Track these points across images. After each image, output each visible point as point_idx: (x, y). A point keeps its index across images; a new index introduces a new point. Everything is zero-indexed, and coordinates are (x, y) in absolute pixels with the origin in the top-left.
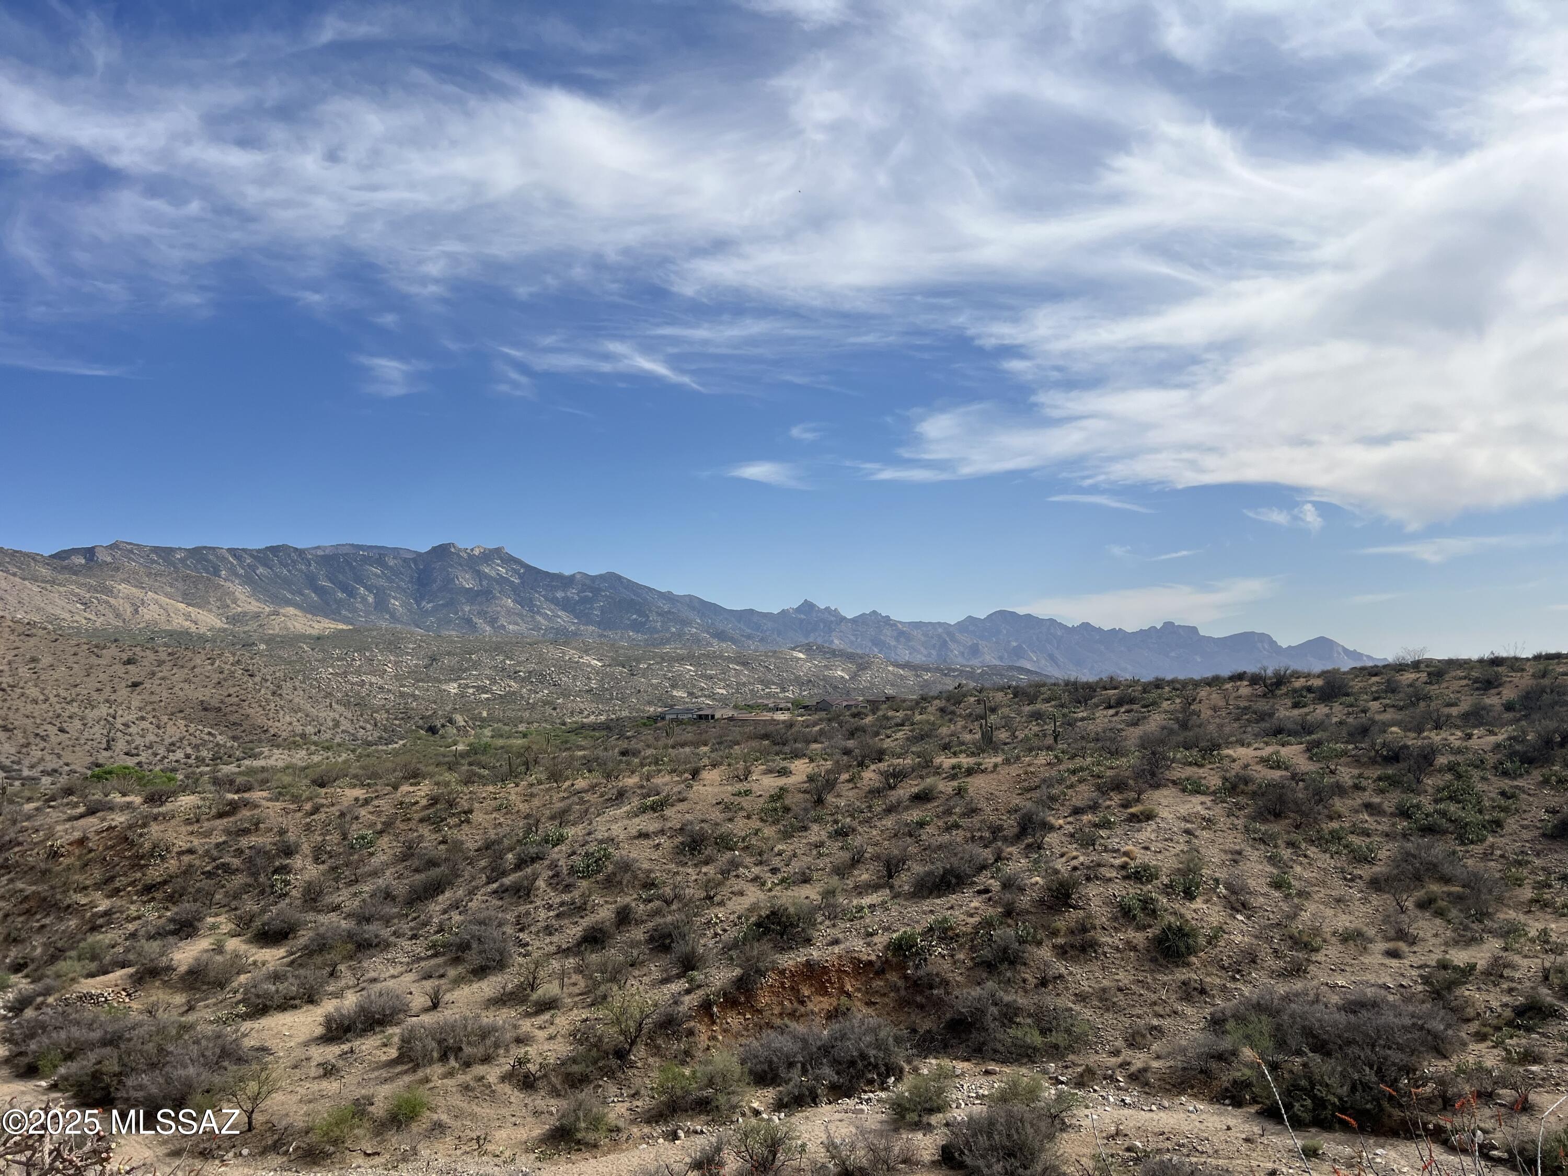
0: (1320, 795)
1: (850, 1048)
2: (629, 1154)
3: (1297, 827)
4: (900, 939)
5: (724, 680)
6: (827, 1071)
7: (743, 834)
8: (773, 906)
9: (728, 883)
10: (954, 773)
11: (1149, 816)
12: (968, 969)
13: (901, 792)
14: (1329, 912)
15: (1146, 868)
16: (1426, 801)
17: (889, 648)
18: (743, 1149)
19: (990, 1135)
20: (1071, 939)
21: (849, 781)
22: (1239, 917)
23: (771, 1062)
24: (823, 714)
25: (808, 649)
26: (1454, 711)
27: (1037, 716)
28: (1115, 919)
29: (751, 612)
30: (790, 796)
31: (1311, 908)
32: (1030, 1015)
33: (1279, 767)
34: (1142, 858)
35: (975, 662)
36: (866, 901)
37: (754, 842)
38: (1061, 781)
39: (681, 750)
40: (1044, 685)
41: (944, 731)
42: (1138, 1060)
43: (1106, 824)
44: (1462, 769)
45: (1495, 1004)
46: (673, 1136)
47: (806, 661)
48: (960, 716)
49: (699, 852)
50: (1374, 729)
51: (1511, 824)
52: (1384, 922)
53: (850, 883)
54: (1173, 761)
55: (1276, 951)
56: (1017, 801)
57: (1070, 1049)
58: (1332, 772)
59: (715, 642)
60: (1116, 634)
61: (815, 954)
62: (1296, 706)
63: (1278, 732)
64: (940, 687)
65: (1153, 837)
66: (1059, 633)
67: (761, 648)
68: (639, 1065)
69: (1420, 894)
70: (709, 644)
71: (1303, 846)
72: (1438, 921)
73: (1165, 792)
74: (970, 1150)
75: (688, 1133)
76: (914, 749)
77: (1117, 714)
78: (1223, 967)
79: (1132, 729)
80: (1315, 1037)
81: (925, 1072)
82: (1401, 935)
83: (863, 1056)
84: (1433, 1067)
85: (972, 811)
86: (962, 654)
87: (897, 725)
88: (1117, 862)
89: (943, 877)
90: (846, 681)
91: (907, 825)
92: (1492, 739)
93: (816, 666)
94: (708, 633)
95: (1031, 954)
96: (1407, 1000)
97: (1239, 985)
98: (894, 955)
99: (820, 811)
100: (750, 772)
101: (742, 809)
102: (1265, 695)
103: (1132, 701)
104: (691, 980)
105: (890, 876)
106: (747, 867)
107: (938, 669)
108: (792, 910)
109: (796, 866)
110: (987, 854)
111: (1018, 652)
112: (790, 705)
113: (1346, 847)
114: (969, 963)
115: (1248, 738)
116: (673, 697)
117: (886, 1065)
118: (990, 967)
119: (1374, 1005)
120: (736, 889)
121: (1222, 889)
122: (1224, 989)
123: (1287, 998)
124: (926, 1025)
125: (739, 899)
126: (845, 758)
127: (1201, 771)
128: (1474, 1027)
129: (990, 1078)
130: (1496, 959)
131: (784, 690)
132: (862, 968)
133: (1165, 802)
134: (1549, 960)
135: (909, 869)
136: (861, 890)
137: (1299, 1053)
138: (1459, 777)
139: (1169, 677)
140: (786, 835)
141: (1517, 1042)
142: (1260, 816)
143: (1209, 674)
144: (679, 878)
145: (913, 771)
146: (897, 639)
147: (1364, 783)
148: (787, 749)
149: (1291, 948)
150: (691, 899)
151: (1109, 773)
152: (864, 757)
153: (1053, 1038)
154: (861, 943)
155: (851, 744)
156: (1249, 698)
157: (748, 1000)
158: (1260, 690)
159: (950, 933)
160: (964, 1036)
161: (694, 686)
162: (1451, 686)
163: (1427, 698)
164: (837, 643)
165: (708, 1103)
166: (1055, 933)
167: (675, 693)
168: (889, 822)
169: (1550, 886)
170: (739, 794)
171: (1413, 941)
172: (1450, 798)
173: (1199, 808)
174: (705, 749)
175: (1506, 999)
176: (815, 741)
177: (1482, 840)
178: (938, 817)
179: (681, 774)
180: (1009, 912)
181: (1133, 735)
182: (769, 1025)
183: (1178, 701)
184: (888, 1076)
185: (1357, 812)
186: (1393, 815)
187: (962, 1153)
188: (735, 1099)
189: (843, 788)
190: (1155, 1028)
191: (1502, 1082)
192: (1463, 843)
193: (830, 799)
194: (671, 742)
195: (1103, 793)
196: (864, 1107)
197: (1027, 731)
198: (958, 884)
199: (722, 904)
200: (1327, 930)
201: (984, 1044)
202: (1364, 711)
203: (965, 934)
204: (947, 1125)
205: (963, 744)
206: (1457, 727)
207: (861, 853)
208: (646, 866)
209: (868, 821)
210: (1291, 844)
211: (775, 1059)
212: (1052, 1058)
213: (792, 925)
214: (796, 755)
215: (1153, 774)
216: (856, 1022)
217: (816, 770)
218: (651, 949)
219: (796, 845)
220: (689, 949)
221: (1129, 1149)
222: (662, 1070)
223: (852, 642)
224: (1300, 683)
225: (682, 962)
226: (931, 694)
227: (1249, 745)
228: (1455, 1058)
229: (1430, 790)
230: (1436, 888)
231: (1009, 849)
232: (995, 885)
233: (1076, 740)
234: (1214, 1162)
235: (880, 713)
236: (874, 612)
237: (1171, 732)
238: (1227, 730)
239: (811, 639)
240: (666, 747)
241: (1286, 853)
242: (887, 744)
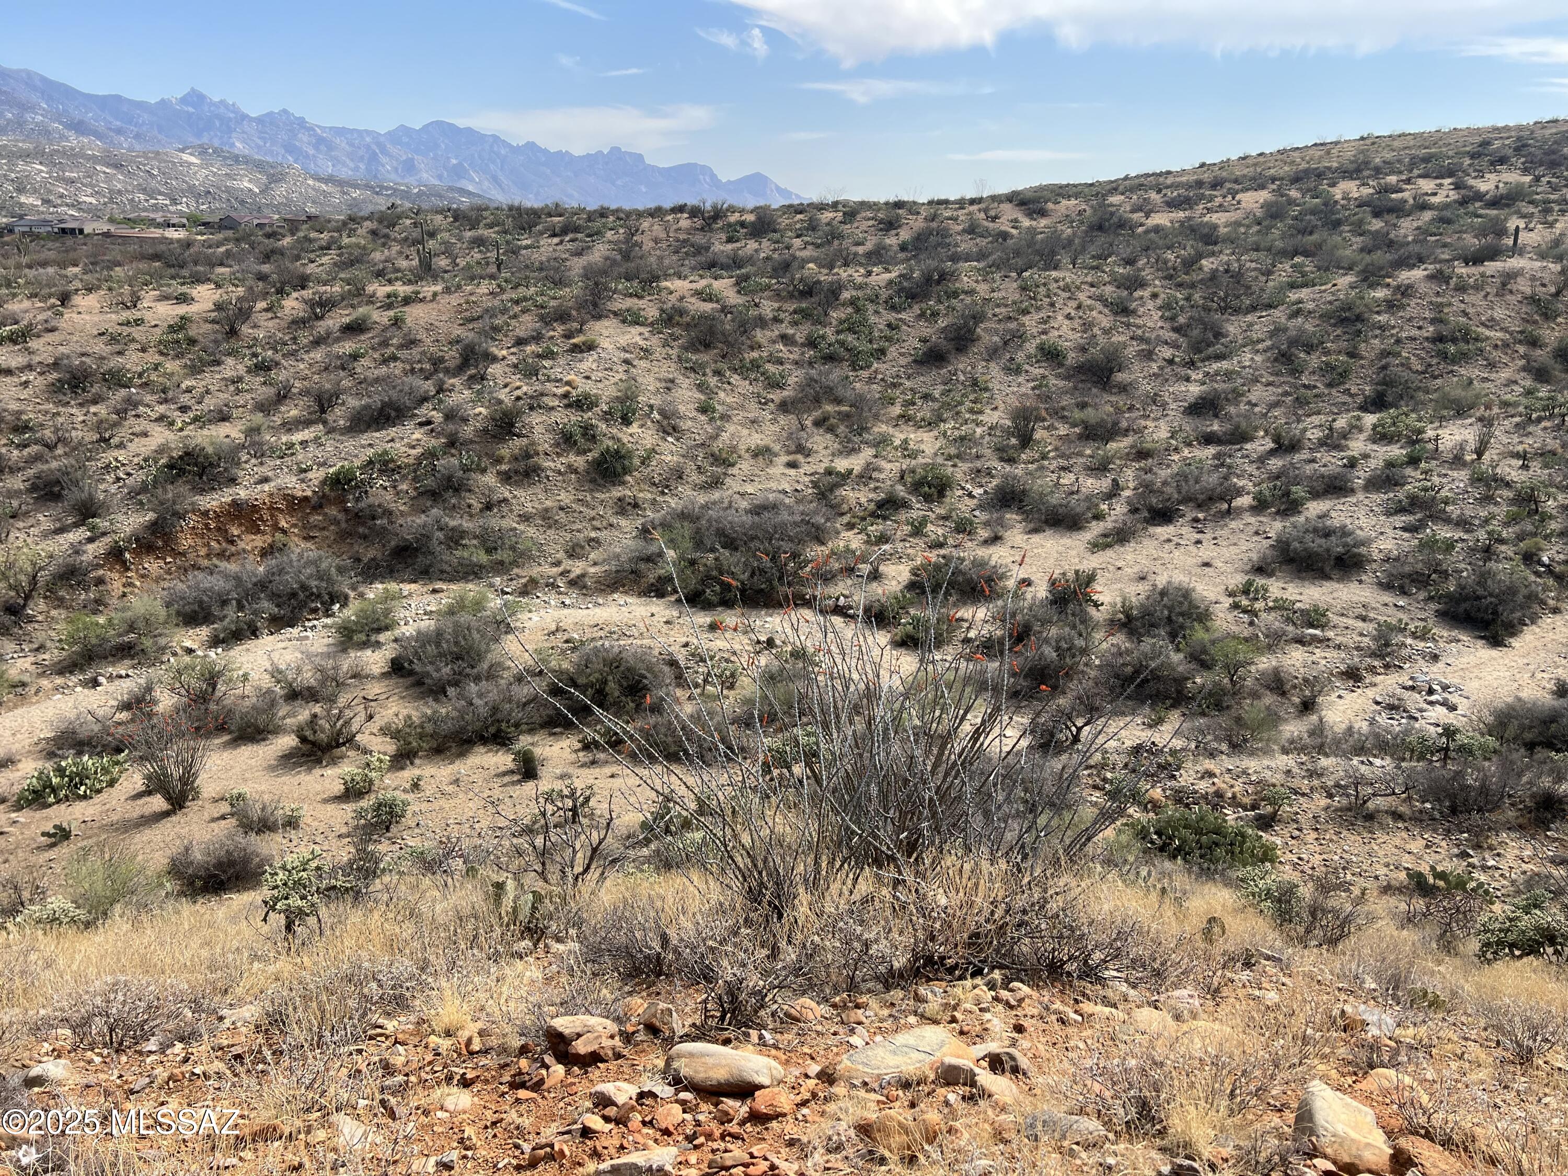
0: (745, 326)
1: (290, 581)
2: (42, 706)
3: (724, 357)
4: (337, 474)
5: (92, 186)
6: (266, 605)
7: (139, 369)
8: (185, 446)
9: (126, 423)
10: (390, 302)
11: (590, 347)
12: (412, 499)
13: (330, 322)
14: (745, 432)
15: (587, 396)
16: (829, 332)
17: (307, 156)
18: (178, 685)
19: (438, 644)
20: (515, 465)
21: (266, 310)
22: (670, 439)
23: (201, 602)
24: (230, 233)
25: (202, 152)
26: (860, 250)
27: (479, 242)
28: (557, 445)
29: (118, 98)
30: (194, 326)
31: (731, 428)
32: (475, 537)
33: (711, 300)
34: (584, 386)
35: (411, 180)
36: (297, 437)
37: (154, 377)
38: (504, 311)
39: (41, 270)
40: (486, 209)
41: (377, 256)
42: (577, 568)
43: (549, 355)
44: (860, 303)
45: (863, 500)
46: (95, 683)
47: (201, 166)
48: (395, 240)
49: (84, 390)
50: (795, 265)
51: (893, 352)
52: (788, 439)
53: (277, 420)
54: (614, 293)
55: (699, 467)
56: (458, 331)
57: (515, 563)
58: (756, 305)
59: (72, 135)
60: (562, 157)
61: (243, 494)
62: (730, 240)
63: (712, 266)
64: (371, 208)
65: (594, 366)
66: (503, 152)
67: (138, 147)
68: (40, 618)
69: (817, 414)
70: (63, 137)
71: (728, 373)
72: (829, 436)
73: (605, 323)
74: (419, 659)
75: (110, 678)
76: (342, 275)
77: (561, 242)
78: (654, 484)
79: (576, 259)
80: (726, 536)
81: (372, 596)
82: (801, 449)
83: (304, 587)
84: (814, 552)
85: (411, 343)
86: (396, 170)
87: (322, 248)
88: (560, 391)
89: (382, 409)
90: (256, 195)
91: (339, 357)
92: (887, 276)
93: (215, 174)
94: (60, 123)
95: (476, 481)
96: (798, 502)
97: (667, 498)
98: (331, 490)
99: (234, 344)
100: (139, 299)
101: (133, 340)
102: (702, 229)
103: (577, 230)
104: (93, 528)
105: (323, 411)
106: (148, 406)
107: (367, 187)
108: (210, 450)
109: (210, 403)
110: (429, 386)
111: (459, 171)
112: (185, 221)
113: (763, 374)
114: (412, 493)
115: (686, 271)
116: (21, 205)
117: (330, 594)
118: (435, 495)
119: (773, 507)
120: (137, 429)
121: (656, 415)
122: (654, 502)
123: (706, 507)
124: (370, 553)
125: (144, 440)
126: (260, 284)
127: (641, 303)
128: (846, 519)
129: (438, 596)
130: (868, 464)
131: (174, 202)
132: (296, 505)
133: (606, 333)
134: (906, 464)
135: (343, 404)
136: (290, 426)
137: (713, 550)
138: (858, 310)
139: (613, 206)
140: (195, 370)
141: (874, 529)
142: (691, 346)
143: (652, 205)
144: (60, 420)
145: (343, 299)
146: (316, 147)
147: (782, 316)
148: (185, 272)
149: (712, 465)
150: (80, 443)
151: (553, 303)
152: (283, 284)
153: (498, 556)
154: (294, 479)
155: (266, 268)
156: (688, 231)
157: (166, 543)
158: (699, 223)
159: (391, 466)
160: (409, 561)
161: (50, 192)
162: (863, 225)
163: (840, 237)
164: (239, 147)
165: (130, 648)
166: (499, 461)
167: (23, 199)
168: (318, 355)
169: (914, 404)
170: (128, 323)
171: (808, 453)
172: (849, 329)
173: (638, 339)
174: (76, 270)
175: (872, 496)
176: (221, 264)
177: (869, 367)
178: (373, 348)
179: (44, 299)
180: (452, 443)
181: (577, 265)
182: (196, 567)
183: (621, 231)
184: (333, 603)
185: (774, 342)
186: (803, 345)
187: (411, 662)
188: (162, 641)
189: (262, 318)
190: (593, 540)
191: (863, 559)
192: (855, 370)
193: (245, 330)
194: (25, 260)
195: (547, 324)
196: (309, 633)
197: (468, 259)
198: (398, 417)
199: (121, 446)
200: (742, 447)
201: (430, 566)
202: (788, 248)
203: (407, 465)
204: (396, 640)
205: (398, 270)
206: (861, 264)
207: (288, 388)
208: (14, 406)
209: (293, 354)
210: (717, 373)
211: (205, 598)
212: (498, 573)
213: (211, 464)
214: (198, 280)
215: (595, 305)
216: (294, 557)
217: (225, 297)
218: (36, 499)
219: (208, 381)
220: (84, 496)
221: (567, 641)
222: (70, 621)
223: (259, 147)
224: (734, 218)
225: (79, 510)
226: (362, 214)
227: (685, 278)
228: (830, 544)
229: (834, 322)
230: (829, 408)
231: (452, 381)
232: (437, 417)
233: (520, 270)
234: (639, 642)
235: (301, 234)
236: (285, 111)
237: (614, 263)
238: (667, 262)
239: (205, 140)
240: (19, 266)
241: (713, 381)
242: (311, 269)
